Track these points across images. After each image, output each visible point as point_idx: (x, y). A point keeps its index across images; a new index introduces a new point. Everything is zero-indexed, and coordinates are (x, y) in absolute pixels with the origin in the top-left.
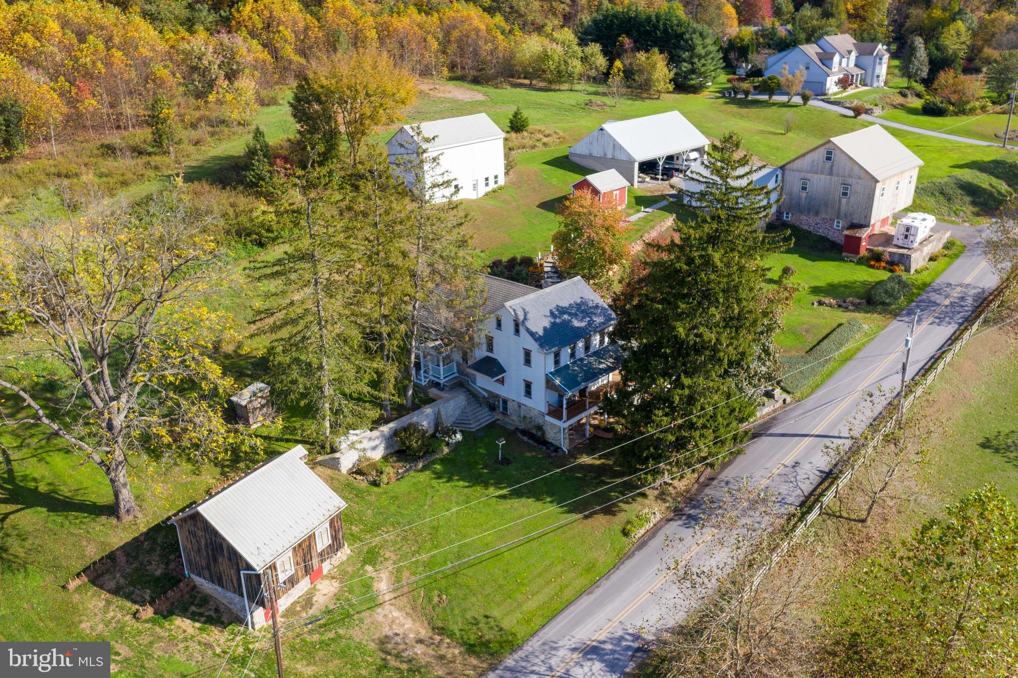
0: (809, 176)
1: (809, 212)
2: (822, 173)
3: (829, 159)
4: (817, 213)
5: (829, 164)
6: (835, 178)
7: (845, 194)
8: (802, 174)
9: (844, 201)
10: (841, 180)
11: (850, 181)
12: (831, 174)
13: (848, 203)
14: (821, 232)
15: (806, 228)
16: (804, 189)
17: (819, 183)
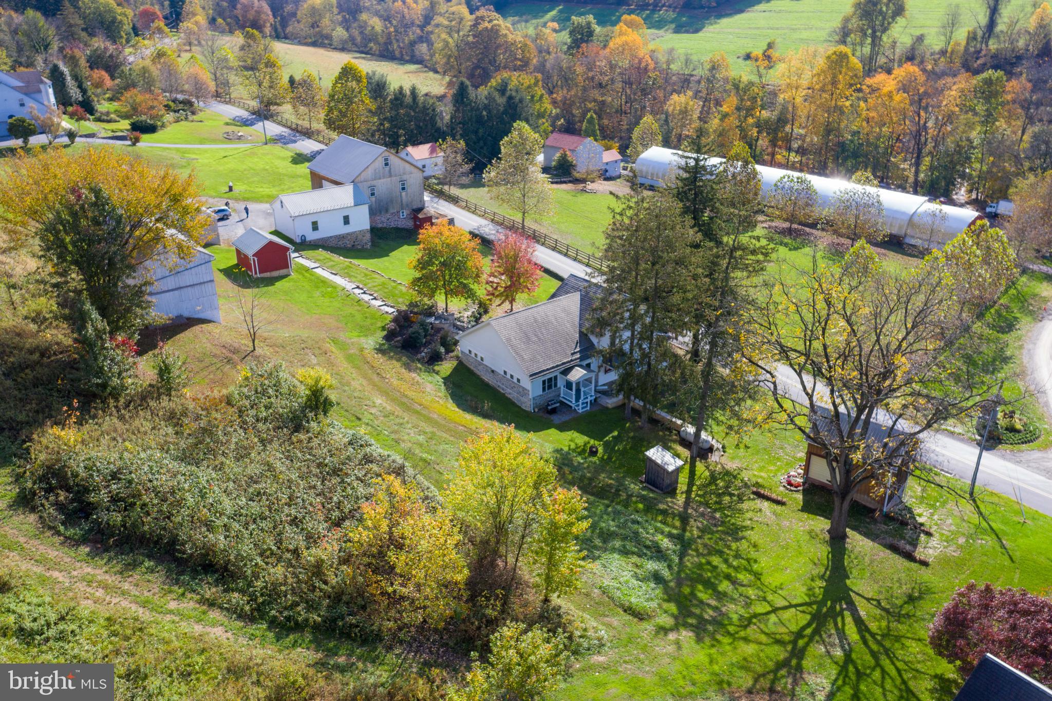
0: (374, 183)
1: (380, 212)
2: (384, 177)
3: (386, 164)
4: (387, 211)
5: (387, 168)
6: (394, 178)
7: (403, 189)
8: (369, 183)
9: (404, 194)
10: (398, 179)
11: (405, 177)
12: (390, 176)
13: (407, 195)
14: (393, 225)
15: (380, 226)
16: (373, 194)
17: (384, 186)
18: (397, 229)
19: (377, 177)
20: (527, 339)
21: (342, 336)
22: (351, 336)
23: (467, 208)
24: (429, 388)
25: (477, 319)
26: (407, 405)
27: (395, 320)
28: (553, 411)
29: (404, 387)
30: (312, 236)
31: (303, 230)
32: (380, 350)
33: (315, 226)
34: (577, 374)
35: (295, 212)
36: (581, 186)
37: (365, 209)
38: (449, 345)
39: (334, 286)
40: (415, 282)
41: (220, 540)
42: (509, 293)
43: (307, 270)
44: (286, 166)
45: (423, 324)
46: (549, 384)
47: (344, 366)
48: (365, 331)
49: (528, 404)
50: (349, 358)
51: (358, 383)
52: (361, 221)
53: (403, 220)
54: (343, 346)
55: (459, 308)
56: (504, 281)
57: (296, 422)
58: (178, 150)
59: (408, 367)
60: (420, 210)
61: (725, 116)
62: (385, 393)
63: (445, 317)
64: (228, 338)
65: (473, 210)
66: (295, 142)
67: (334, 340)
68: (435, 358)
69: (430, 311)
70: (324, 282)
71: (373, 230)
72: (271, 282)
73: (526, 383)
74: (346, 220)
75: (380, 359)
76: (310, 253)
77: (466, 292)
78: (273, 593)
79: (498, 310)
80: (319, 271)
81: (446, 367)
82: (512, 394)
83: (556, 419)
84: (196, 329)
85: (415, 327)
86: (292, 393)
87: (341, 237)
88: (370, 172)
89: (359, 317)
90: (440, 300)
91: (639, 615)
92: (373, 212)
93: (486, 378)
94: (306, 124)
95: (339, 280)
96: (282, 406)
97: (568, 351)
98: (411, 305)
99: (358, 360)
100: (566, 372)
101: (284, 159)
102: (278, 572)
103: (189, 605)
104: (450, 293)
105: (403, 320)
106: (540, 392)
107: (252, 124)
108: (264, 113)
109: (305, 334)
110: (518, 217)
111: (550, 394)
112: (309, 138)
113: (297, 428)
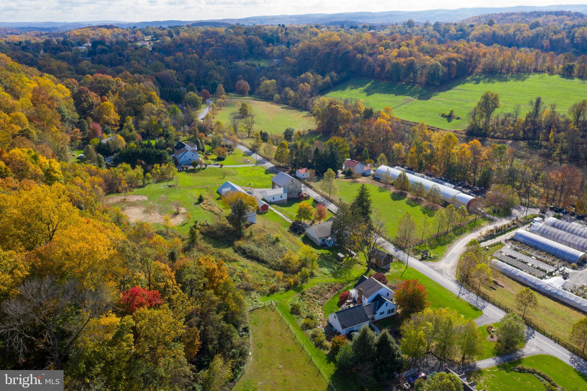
0: (289, 187)
1: (290, 194)
2: (291, 185)
3: (292, 182)
4: (292, 194)
8: (287, 187)
9: (296, 189)
10: (295, 185)
11: (297, 185)
12: (293, 185)
15: (290, 198)
16: (288, 189)
17: (291, 187)
18: (294, 198)
19: (289, 185)
20: (319, 230)
21: (281, 228)
22: (282, 228)
23: (314, 190)
24: (298, 240)
25: (311, 225)
26: (293, 242)
27: (292, 224)
28: (323, 246)
29: (293, 239)
30: (273, 201)
31: (270, 199)
32: (288, 231)
33: (274, 198)
34: (330, 238)
35: (269, 195)
36: (354, 180)
37: (286, 194)
38: (304, 231)
39: (279, 215)
40: (297, 216)
41: (265, 258)
42: (319, 219)
43: (272, 210)
44: (263, 175)
45: (298, 226)
46: (323, 240)
47: (281, 234)
48: (285, 226)
49: (318, 244)
50: (282, 232)
51: (284, 238)
52: (285, 197)
53: (296, 196)
54: (281, 230)
55: (307, 222)
56: (318, 216)
57: (274, 243)
58: (233, 168)
59: (294, 235)
60: (300, 193)
61: (412, 153)
62: (289, 240)
63: (304, 224)
64: (259, 227)
65: (316, 191)
66: (264, 163)
67: (279, 228)
68: (300, 234)
69: (300, 223)
70: (276, 214)
71: (288, 198)
72: (265, 213)
73: (318, 240)
74: (281, 197)
75: (288, 233)
76: (273, 206)
77: (309, 218)
78: (273, 265)
79: (317, 223)
80: (275, 211)
81: (303, 236)
82: (316, 242)
83: (324, 248)
84: (253, 225)
85: (296, 226)
86: (273, 238)
87: (280, 201)
88: (288, 184)
89: (284, 223)
90: (303, 220)
91: (326, 274)
92: (288, 194)
93: (311, 238)
94: (268, 156)
95: (280, 214)
96: (271, 240)
97: (328, 233)
98: (296, 221)
99: (284, 233)
100: (327, 238)
101: (262, 172)
102: (273, 263)
103: (261, 266)
104: (305, 218)
105: (294, 224)
106: (321, 242)
107: (250, 155)
108: (254, 150)
109: (273, 227)
110: (328, 195)
111: (324, 242)
112: (269, 161)
113: (274, 244)
